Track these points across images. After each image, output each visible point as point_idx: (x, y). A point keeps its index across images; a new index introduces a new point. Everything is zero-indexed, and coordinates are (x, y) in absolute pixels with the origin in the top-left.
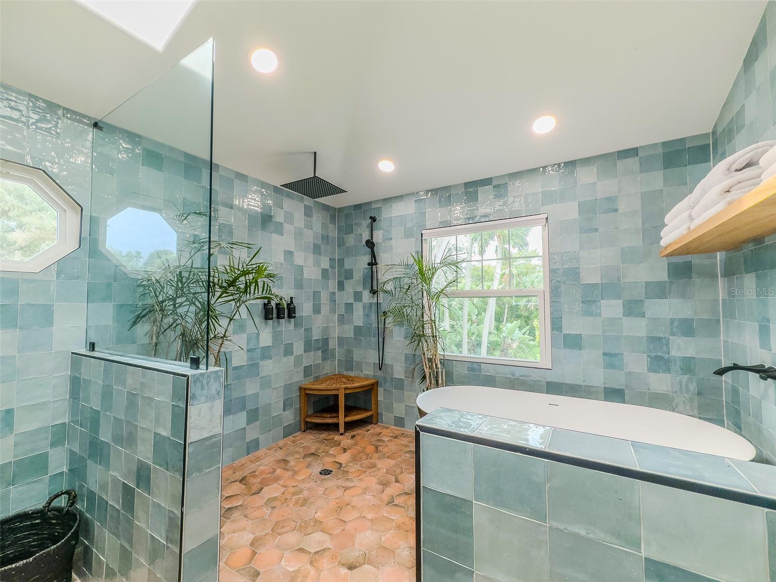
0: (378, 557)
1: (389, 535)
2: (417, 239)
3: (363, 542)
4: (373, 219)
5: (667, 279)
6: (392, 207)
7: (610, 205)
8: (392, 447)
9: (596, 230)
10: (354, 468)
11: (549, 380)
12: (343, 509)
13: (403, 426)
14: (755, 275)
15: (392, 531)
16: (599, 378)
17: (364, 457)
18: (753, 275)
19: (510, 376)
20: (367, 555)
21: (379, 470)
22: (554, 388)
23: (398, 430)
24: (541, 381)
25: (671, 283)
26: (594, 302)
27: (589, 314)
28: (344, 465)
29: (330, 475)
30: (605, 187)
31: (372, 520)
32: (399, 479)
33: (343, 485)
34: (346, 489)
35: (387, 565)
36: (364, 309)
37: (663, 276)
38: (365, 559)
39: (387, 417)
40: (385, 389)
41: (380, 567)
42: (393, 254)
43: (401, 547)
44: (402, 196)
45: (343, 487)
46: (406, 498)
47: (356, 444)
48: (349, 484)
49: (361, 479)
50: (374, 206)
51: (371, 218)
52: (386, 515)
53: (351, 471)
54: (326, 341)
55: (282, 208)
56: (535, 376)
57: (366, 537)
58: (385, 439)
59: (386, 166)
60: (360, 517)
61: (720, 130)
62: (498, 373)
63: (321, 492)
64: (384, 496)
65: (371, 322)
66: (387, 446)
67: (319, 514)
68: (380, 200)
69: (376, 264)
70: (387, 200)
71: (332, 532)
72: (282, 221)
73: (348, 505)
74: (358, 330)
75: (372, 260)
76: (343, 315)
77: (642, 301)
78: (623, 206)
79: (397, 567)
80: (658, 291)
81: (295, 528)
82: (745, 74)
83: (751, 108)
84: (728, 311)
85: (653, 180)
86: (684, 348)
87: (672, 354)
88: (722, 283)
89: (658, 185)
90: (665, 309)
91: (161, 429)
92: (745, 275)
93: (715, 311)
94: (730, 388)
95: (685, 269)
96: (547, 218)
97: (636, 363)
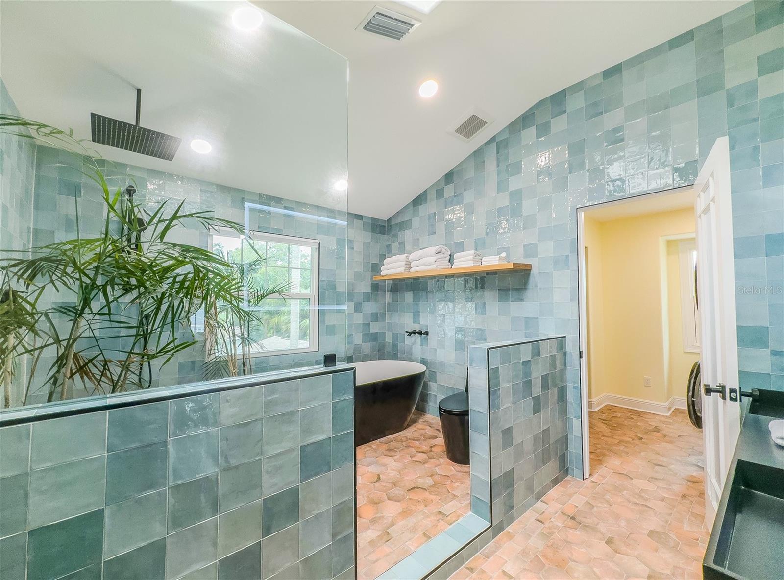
2: (202, 233)
5: (370, 292)
7: (350, 244)
14: (412, 293)
25: (372, 293)
26: (342, 303)
37: (368, 290)
61: (393, 223)
68: (144, 168)
70: (154, 173)
77: (361, 303)
78: (356, 247)
80: (367, 297)
82: (413, 207)
83: (416, 222)
84: (392, 308)
85: (367, 237)
86: (375, 328)
87: (371, 332)
88: (388, 295)
89: (369, 240)
90: (370, 307)
91: (314, 437)
92: (406, 293)
93: (384, 309)
94: (391, 344)
95: (376, 287)
96: (319, 243)
97: (358, 339)
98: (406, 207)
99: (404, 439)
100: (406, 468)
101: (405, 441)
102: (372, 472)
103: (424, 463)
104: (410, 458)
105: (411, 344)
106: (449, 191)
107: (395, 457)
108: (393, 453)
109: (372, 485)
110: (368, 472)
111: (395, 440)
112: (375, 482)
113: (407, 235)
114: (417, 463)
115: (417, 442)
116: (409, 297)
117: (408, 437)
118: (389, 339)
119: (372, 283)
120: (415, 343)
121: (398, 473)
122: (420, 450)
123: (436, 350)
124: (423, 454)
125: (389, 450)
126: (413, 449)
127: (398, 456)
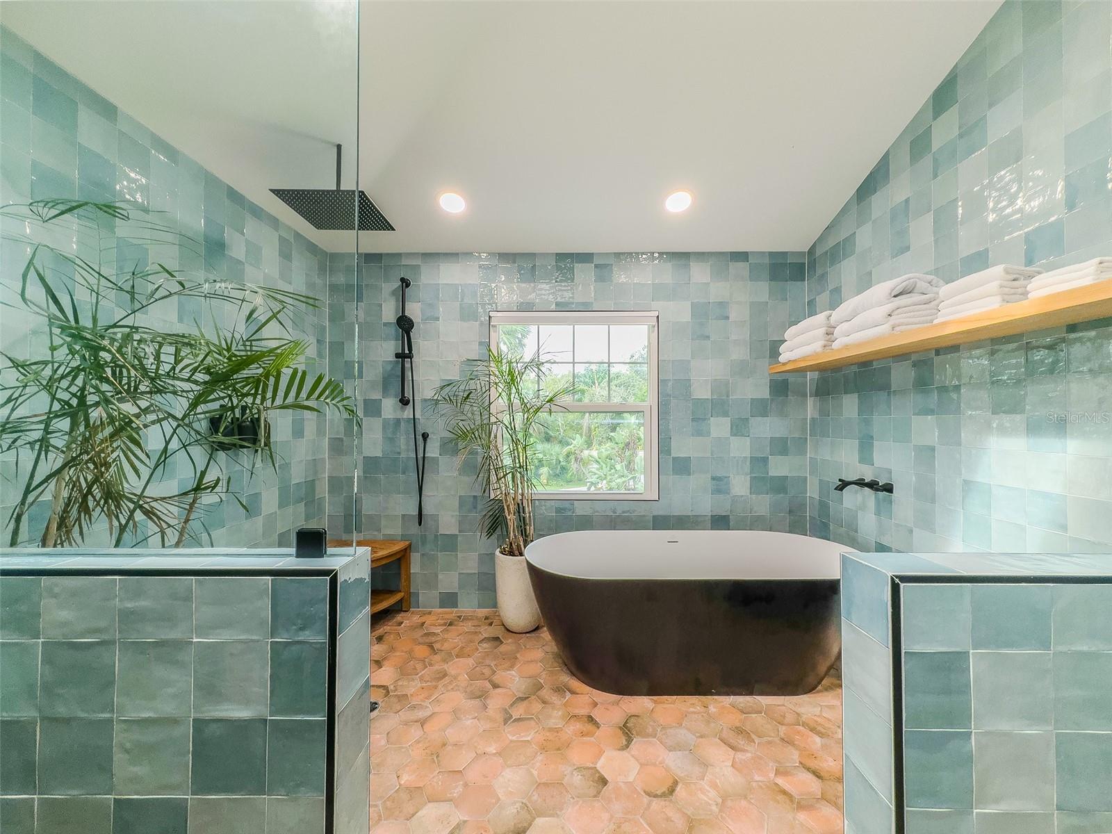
0: (545, 800)
1: (538, 764)
2: (482, 324)
3: (510, 789)
4: (405, 283)
5: (768, 397)
6: (439, 269)
7: (722, 311)
8: (453, 639)
9: (708, 337)
10: (412, 687)
11: (656, 513)
12: (440, 755)
13: (455, 605)
14: (857, 396)
15: (540, 758)
16: (706, 506)
17: (419, 666)
18: (856, 395)
19: (612, 514)
20: (529, 805)
21: (455, 678)
22: (661, 523)
23: (451, 613)
24: (647, 516)
25: (772, 400)
26: (705, 419)
27: (699, 433)
28: (391, 688)
29: (377, 711)
30: (719, 290)
31: (499, 754)
32: (496, 682)
33: (414, 718)
34: (423, 723)
35: (565, 805)
36: (384, 428)
37: (765, 393)
38: (528, 811)
39: (426, 596)
40: (423, 555)
41: (558, 812)
42: (441, 342)
43: (565, 773)
44: (458, 254)
45: (416, 722)
46: (524, 705)
47: (392, 649)
48: (421, 714)
49: (437, 701)
50: (404, 262)
51: (403, 280)
52: (514, 738)
53: (411, 692)
54: (311, 485)
55: (243, 234)
56: (641, 510)
57: (509, 781)
58: (438, 630)
59: (452, 203)
60: (478, 756)
61: (819, 252)
62: (597, 512)
63: (383, 742)
64: (491, 712)
65: (399, 451)
66: (445, 640)
67: (405, 779)
68: (418, 253)
69: (410, 356)
70: (428, 256)
71: (449, 795)
72: (242, 257)
73: (444, 745)
74: (371, 465)
75: (403, 349)
76: (341, 440)
77: (747, 419)
78: (734, 313)
79: (581, 802)
80: (760, 408)
81: (380, 816)
82: (858, 205)
83: (864, 237)
84: (820, 428)
85: (762, 290)
86: (779, 467)
87: (770, 474)
88: (810, 402)
89: (765, 297)
90: (768, 427)
91: (226, 707)
92: (844, 396)
93: (804, 430)
94: (816, 503)
95: (782, 387)
96: (658, 316)
97: (740, 486)
98: (844, 211)
99: (790, 718)
100: (745, 798)
101: (788, 725)
102: (667, 769)
103: (801, 806)
104: (772, 775)
105: (854, 508)
106: (945, 130)
107: (739, 756)
108: (741, 742)
109: (646, 799)
110: (660, 763)
111: (768, 711)
112: (656, 796)
113: (847, 270)
114: (780, 797)
115: (818, 739)
116: (850, 404)
117: (804, 718)
118: (812, 492)
119: (770, 380)
120: (863, 507)
121: (720, 801)
122: (813, 764)
123: (911, 531)
124: (814, 779)
125: (740, 731)
126: (795, 755)
127: (749, 755)
